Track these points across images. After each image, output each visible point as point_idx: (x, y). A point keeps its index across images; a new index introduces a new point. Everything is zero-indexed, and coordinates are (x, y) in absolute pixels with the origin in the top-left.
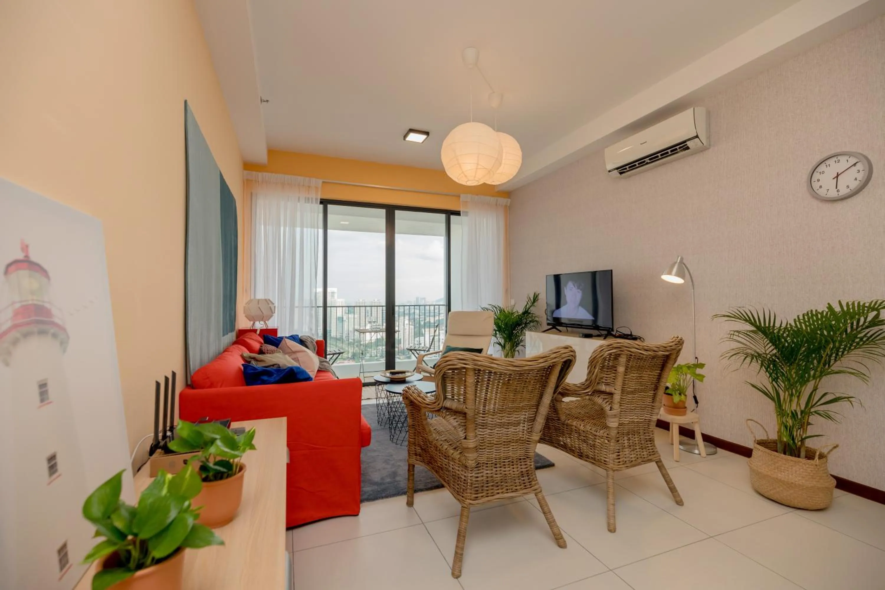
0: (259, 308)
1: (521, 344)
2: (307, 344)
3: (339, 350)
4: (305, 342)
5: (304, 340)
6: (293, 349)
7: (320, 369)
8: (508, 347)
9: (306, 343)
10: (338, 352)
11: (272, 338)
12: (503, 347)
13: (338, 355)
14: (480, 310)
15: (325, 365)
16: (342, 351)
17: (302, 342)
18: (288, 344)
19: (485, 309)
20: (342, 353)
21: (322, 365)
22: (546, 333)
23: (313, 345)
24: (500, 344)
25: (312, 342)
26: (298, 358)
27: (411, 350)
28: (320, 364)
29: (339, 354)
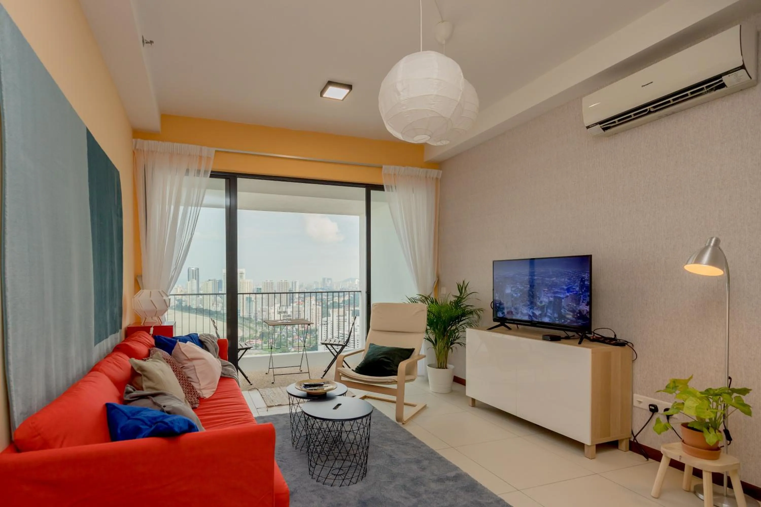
0: (151, 301)
1: (457, 341)
2: (207, 345)
3: (246, 345)
4: (204, 342)
5: (203, 340)
6: (190, 356)
7: (223, 375)
8: (441, 344)
9: (205, 344)
10: (245, 347)
11: (165, 339)
12: (435, 344)
13: (244, 351)
14: (407, 301)
15: (229, 370)
16: (249, 346)
17: (202, 343)
18: (183, 350)
19: (414, 301)
20: (249, 348)
21: (226, 370)
22: (493, 332)
23: (215, 345)
24: (429, 340)
25: (213, 342)
26: (194, 366)
27: (326, 344)
28: (223, 369)
29: (246, 349)
